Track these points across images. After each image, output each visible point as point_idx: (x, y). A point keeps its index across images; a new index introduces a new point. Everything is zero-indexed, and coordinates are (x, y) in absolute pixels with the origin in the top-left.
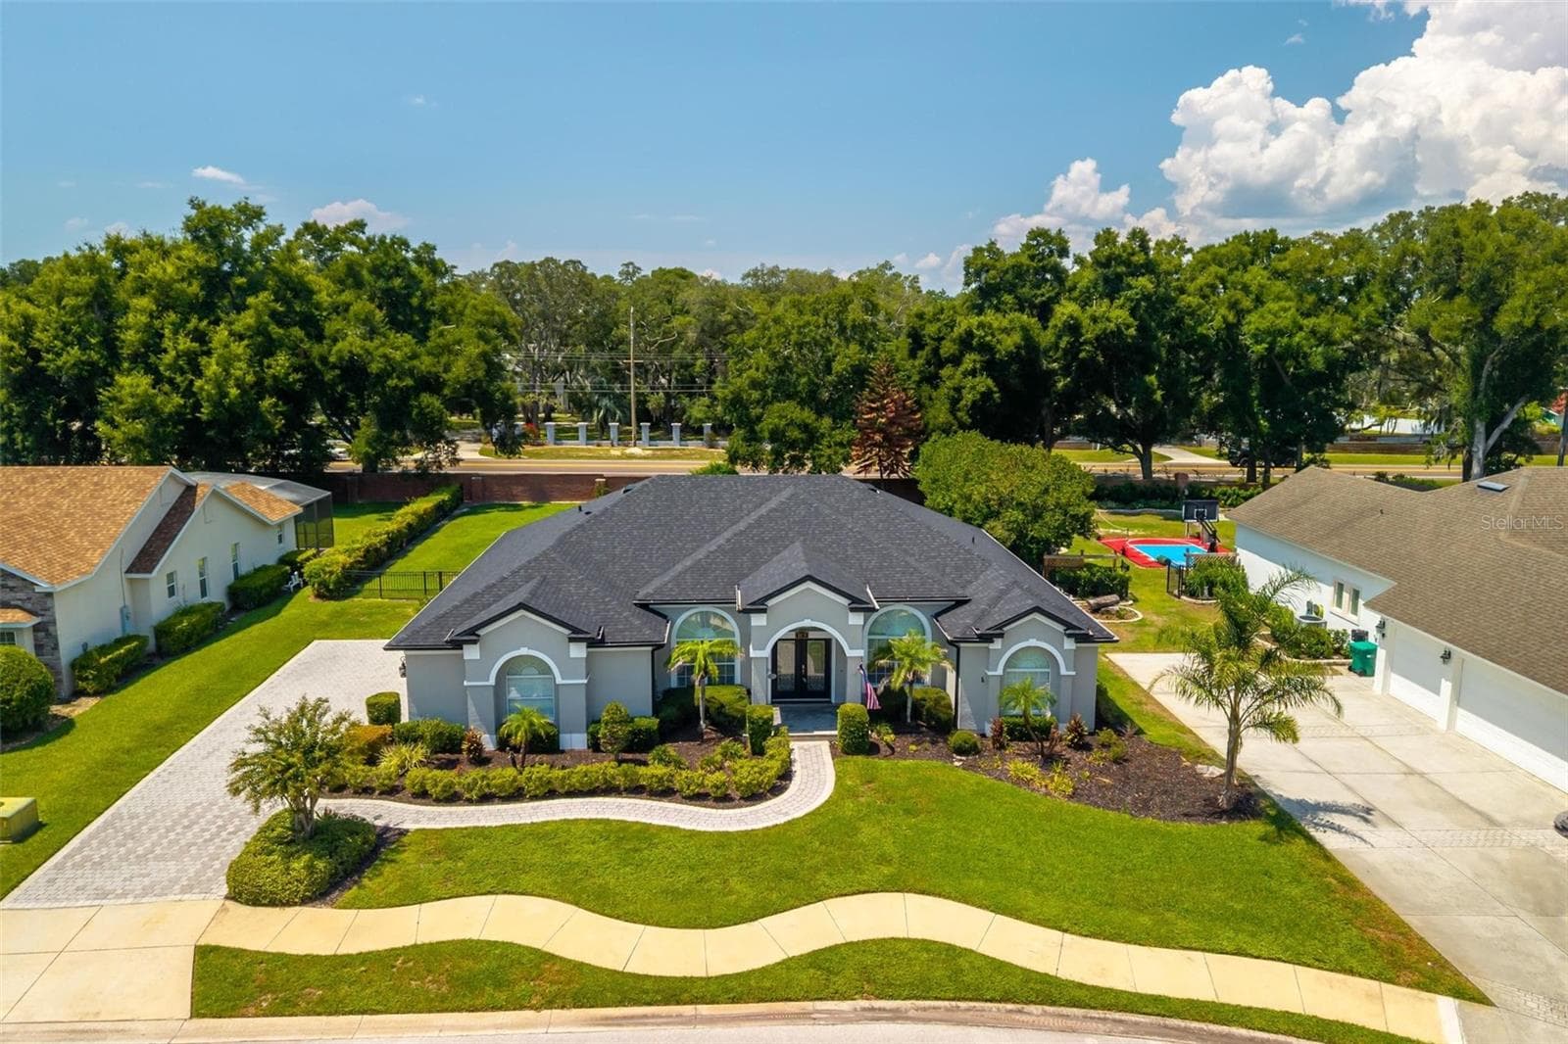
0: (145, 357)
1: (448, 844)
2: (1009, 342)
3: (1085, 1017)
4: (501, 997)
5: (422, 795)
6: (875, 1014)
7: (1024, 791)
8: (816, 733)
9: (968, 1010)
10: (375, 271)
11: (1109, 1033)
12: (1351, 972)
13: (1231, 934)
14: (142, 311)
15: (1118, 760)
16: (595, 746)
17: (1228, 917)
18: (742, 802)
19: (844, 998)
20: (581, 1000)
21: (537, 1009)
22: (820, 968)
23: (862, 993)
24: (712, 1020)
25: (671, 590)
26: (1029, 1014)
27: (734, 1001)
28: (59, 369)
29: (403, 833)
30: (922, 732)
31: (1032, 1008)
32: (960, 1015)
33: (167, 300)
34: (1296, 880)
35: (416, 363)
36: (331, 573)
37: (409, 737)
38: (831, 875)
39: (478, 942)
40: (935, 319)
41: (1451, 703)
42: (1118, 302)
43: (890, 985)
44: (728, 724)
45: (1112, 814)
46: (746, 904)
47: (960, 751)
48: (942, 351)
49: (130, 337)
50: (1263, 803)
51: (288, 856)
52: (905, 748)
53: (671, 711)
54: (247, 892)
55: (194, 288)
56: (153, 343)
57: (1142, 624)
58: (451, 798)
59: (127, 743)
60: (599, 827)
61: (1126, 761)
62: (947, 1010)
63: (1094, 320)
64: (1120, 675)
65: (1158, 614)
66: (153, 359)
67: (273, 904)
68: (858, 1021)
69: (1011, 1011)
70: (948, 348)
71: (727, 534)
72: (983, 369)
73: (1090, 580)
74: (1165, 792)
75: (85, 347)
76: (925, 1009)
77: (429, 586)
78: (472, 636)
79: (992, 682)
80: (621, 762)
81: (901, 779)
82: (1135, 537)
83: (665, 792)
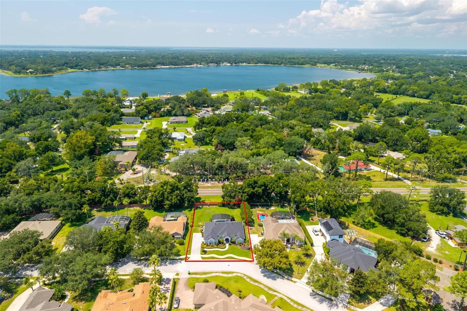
1: (210, 251)
2: (250, 192)
4: (214, 259)
7: (238, 248)
8: (228, 243)
13: (244, 256)
18: (224, 249)
20: (217, 259)
22: (227, 258)
25: (219, 234)
29: (207, 251)
30: (233, 243)
36: (191, 225)
37: (205, 244)
38: (227, 253)
44: (223, 243)
45: (242, 249)
46: (224, 255)
47: (236, 245)
51: (203, 252)
53: (219, 243)
56: (168, 197)
57: (253, 230)
58: (208, 248)
59: (189, 244)
60: (216, 250)
63: (259, 190)
67: (203, 255)
71: (223, 229)
72: (247, 195)
73: (251, 225)
74: (246, 248)
75: (162, 198)
77: (199, 226)
78: (209, 239)
79: (238, 241)
80: (217, 246)
81: (232, 247)
82: (261, 213)
83: (219, 248)
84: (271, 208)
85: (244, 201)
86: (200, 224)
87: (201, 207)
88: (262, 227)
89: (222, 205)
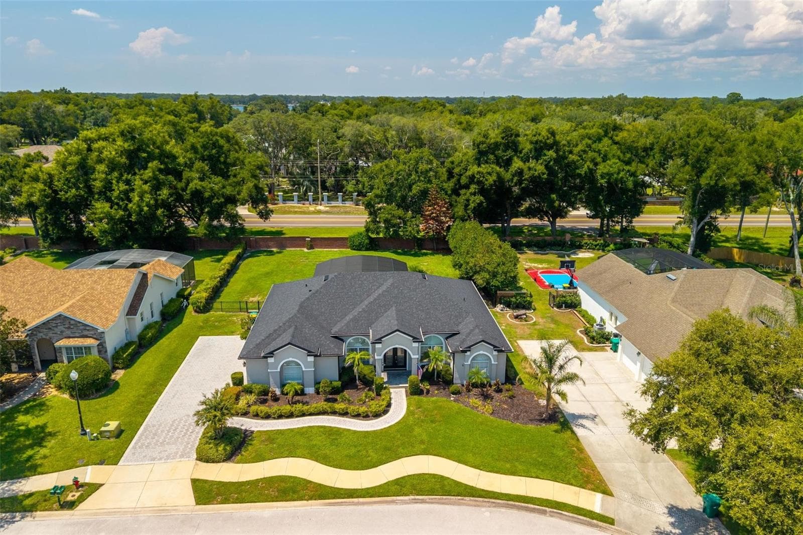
0: (105, 193)
1: (270, 437)
2: (491, 179)
3: (483, 501)
4: (296, 496)
5: (256, 416)
6: (416, 501)
7: (475, 411)
8: (400, 385)
9: (446, 499)
10: (204, 147)
11: (489, 507)
12: (572, 484)
13: (536, 470)
14: (103, 172)
15: (512, 397)
16: (318, 393)
17: (537, 464)
18: (373, 418)
19: (406, 495)
20: (321, 497)
21: (308, 500)
22: (399, 485)
23: (412, 494)
24: (363, 504)
25: (345, 330)
26: (465, 500)
27: (371, 497)
28: (67, 199)
29: (252, 432)
30: (440, 385)
31: (466, 498)
32: (443, 501)
33: (113, 166)
34: (563, 449)
35: (224, 190)
36: (201, 302)
37: (249, 391)
38: (403, 449)
39: (285, 476)
40: (459, 165)
41: (640, 371)
42: (540, 161)
43: (421, 491)
44: (367, 383)
45: (505, 422)
46: (374, 460)
47: (455, 393)
48: (461, 181)
49: (98, 184)
50: (560, 416)
51: (217, 445)
52: (433, 392)
53: (346, 378)
54: (203, 458)
55: (124, 160)
56: (108, 186)
57: (535, 324)
58: (267, 417)
59: (142, 392)
61: (514, 397)
62: (439, 499)
63: (530, 169)
64: (520, 353)
65: (542, 318)
66: (108, 194)
67: (213, 462)
68: (410, 503)
69: (459, 499)
70: (464, 180)
71: (366, 302)
72: (479, 192)
73: (516, 303)
74: (526, 412)
75: (78, 188)
76: (432, 499)
77: (242, 307)
78: (271, 354)
79: (466, 366)
80: (328, 400)
81: (431, 407)
82: (542, 268)
83: (345, 414)
84: (575, 253)
87: (275, 250)
88: (580, 312)
89: (367, 241)
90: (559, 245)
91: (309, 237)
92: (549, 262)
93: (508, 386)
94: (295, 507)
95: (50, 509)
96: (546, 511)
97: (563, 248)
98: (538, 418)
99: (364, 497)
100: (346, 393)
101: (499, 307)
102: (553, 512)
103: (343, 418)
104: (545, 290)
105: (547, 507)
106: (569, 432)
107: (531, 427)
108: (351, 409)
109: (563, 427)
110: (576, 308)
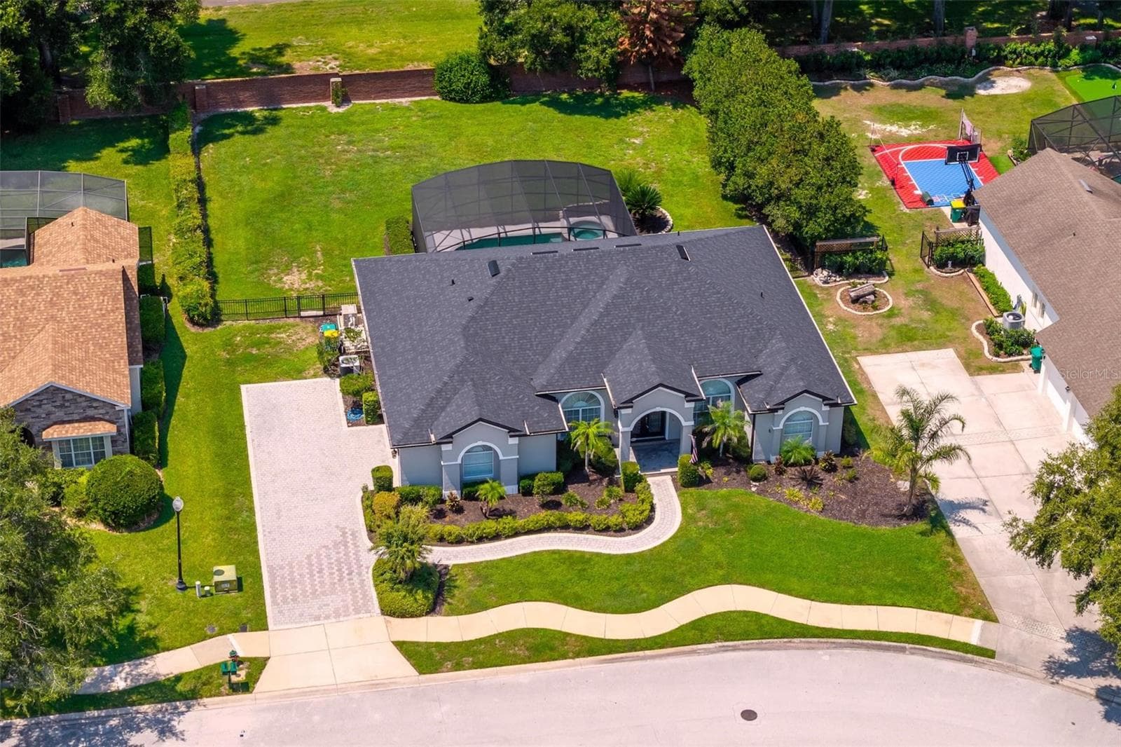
1: (482, 571)
3: (818, 642)
4: (556, 655)
6: (726, 649)
7: (794, 509)
8: (662, 471)
9: (766, 643)
11: (828, 648)
12: (941, 611)
13: (893, 595)
15: (853, 480)
16: (525, 493)
17: (892, 586)
18: (630, 531)
19: (710, 642)
20: (591, 653)
21: (573, 658)
22: (696, 629)
23: (717, 639)
26: (794, 642)
27: (660, 648)
29: (446, 567)
30: (729, 464)
31: (795, 640)
32: (763, 646)
34: (932, 561)
37: (410, 499)
38: (692, 577)
39: (528, 629)
41: (1070, 414)
43: (731, 635)
45: (844, 523)
46: (652, 598)
47: (756, 477)
50: (931, 507)
51: (410, 591)
52: (720, 479)
53: (568, 465)
54: (391, 611)
57: (891, 314)
58: (459, 541)
59: (220, 511)
60: (557, 556)
61: (857, 479)
62: (757, 644)
64: (865, 386)
65: (906, 295)
67: (412, 616)
68: (718, 652)
69: (786, 642)
71: (585, 322)
73: (854, 264)
74: (876, 504)
76: (747, 644)
77: (289, 308)
78: (449, 438)
79: (775, 433)
80: (546, 506)
81: (721, 506)
82: (908, 141)
83: (583, 528)
84: (987, 81)
85: (729, 25)
86: (295, 281)
88: (982, 277)
89: (484, 79)
90: (950, 61)
91: (336, 75)
92: (926, 116)
93: (845, 461)
94: (560, 667)
95: (220, 694)
96: (905, 648)
97: (957, 68)
98: (897, 513)
99: (651, 649)
100: (572, 490)
101: (819, 276)
102: (915, 648)
103: (583, 535)
104: (913, 212)
105: (907, 642)
106: (943, 534)
107: (885, 529)
108: (594, 519)
109: (934, 526)
110: (974, 265)
